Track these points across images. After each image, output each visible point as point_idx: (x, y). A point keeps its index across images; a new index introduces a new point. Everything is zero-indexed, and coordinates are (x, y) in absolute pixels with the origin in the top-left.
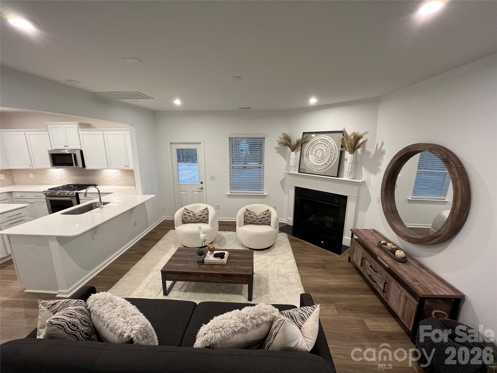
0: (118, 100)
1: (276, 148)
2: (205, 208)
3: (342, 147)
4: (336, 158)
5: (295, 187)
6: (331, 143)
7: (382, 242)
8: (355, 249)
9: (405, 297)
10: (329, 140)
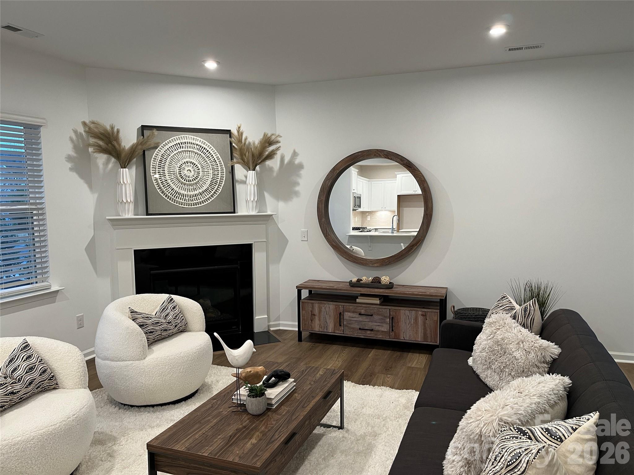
1: (69, 159)
3: (232, 159)
4: (224, 178)
5: (135, 250)
6: (210, 150)
7: (354, 280)
8: (316, 312)
9: (424, 313)
10: (204, 146)
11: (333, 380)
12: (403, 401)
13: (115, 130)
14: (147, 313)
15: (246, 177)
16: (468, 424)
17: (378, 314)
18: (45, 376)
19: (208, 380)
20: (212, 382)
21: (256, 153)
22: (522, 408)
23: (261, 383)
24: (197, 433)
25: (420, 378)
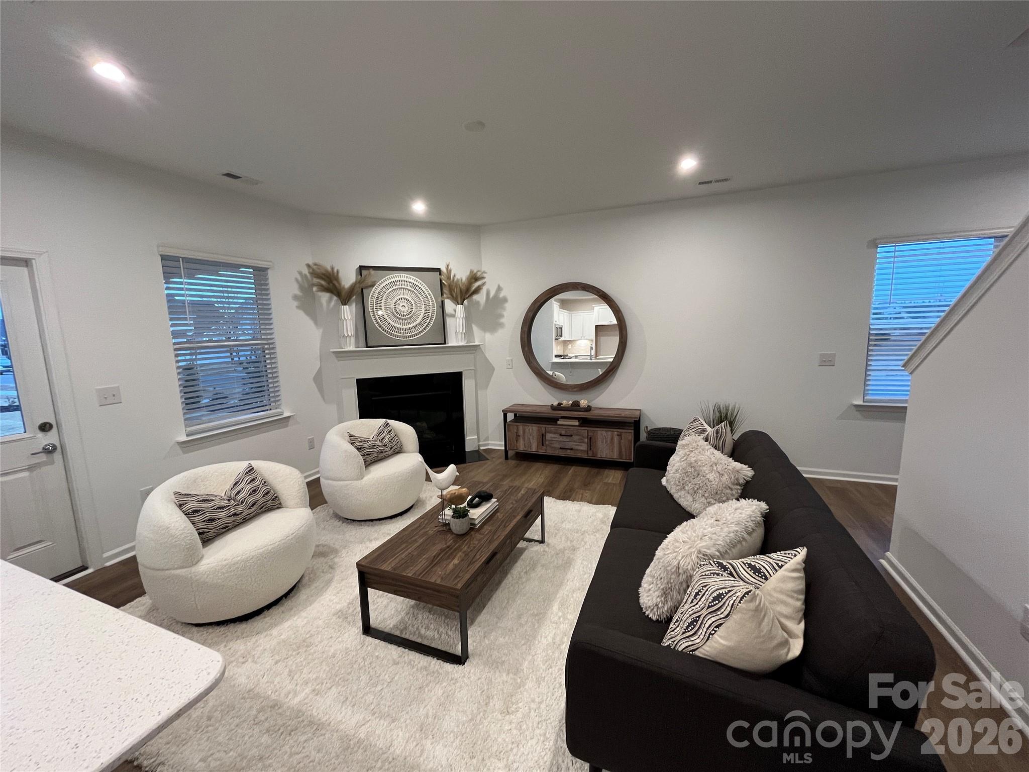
3: (442, 295)
4: (435, 313)
5: (357, 380)
6: (422, 287)
7: (555, 404)
8: (521, 433)
9: (619, 434)
10: (417, 284)
11: (534, 500)
12: (600, 515)
13: (335, 271)
14: (364, 437)
15: (455, 311)
16: (665, 554)
17: (577, 435)
18: (269, 497)
19: (423, 496)
20: (426, 497)
21: (464, 288)
22: (721, 538)
23: (465, 504)
24: (403, 553)
25: (618, 494)
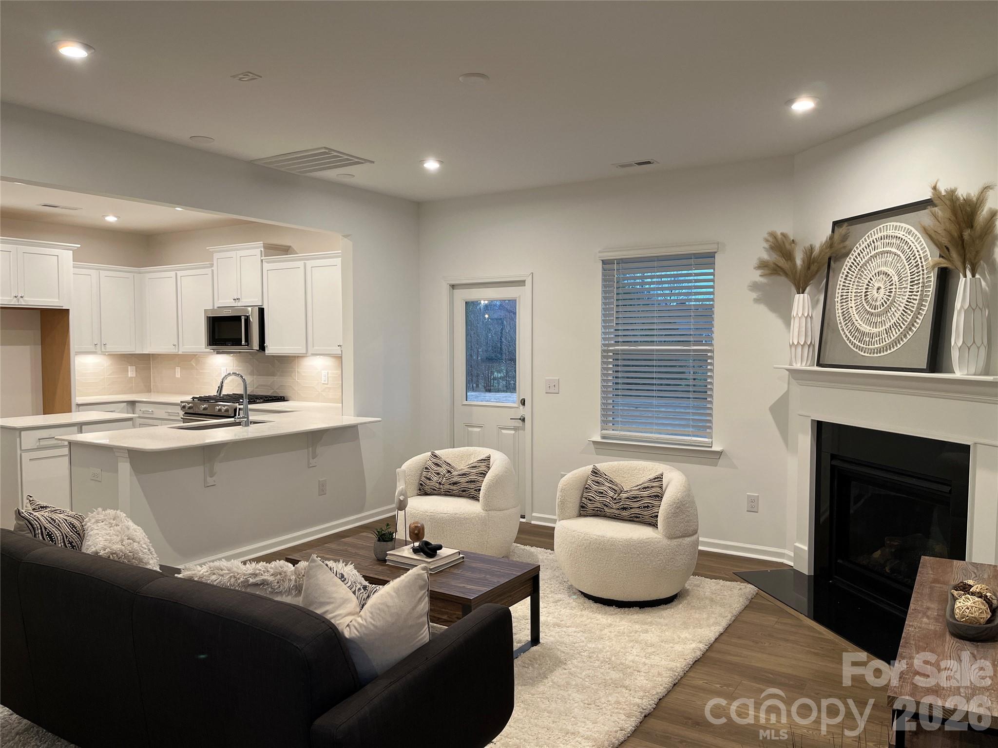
0: (308, 174)
1: (755, 287)
2: (483, 457)
4: (929, 299)
6: (913, 245)
10: (909, 238)
